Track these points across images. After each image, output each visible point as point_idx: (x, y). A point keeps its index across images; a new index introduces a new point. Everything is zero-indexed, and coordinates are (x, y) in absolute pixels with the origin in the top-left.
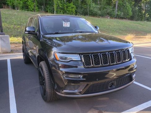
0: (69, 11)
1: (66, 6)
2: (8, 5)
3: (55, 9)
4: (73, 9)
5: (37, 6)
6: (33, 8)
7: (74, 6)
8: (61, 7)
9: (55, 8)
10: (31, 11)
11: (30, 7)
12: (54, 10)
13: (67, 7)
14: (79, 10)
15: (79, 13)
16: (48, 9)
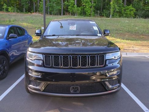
0: (127, 14)
1: (123, 9)
2: (69, 12)
3: (111, 13)
4: (132, 12)
5: (94, 12)
6: (89, 13)
7: (133, 8)
8: (117, 10)
9: (111, 12)
10: (88, 16)
11: (87, 12)
13: (125, 10)
14: (139, 12)
15: (138, 15)
16: (105, 13)
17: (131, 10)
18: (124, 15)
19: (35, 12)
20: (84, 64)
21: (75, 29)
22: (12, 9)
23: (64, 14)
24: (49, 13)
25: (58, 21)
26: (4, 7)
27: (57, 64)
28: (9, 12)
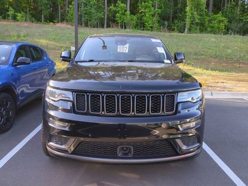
0: (213, 27)
1: (207, 19)
2: (118, 23)
3: (187, 25)
4: (221, 24)
5: (158, 23)
6: (151, 25)
7: (223, 18)
8: (197, 21)
9: (187, 23)
10: (149, 30)
11: (147, 24)
12: (185, 27)
13: (210, 21)
14: (234, 25)
15: (232, 30)
16: (176, 25)
17: (220, 21)
18: (209, 29)
19: (61, 22)
20: (141, 109)
21: (127, 52)
22: (22, 17)
23: (108, 26)
24: (83, 24)
25: (99, 37)
26: (9, 13)
27: (96, 108)
28: (18, 21)
